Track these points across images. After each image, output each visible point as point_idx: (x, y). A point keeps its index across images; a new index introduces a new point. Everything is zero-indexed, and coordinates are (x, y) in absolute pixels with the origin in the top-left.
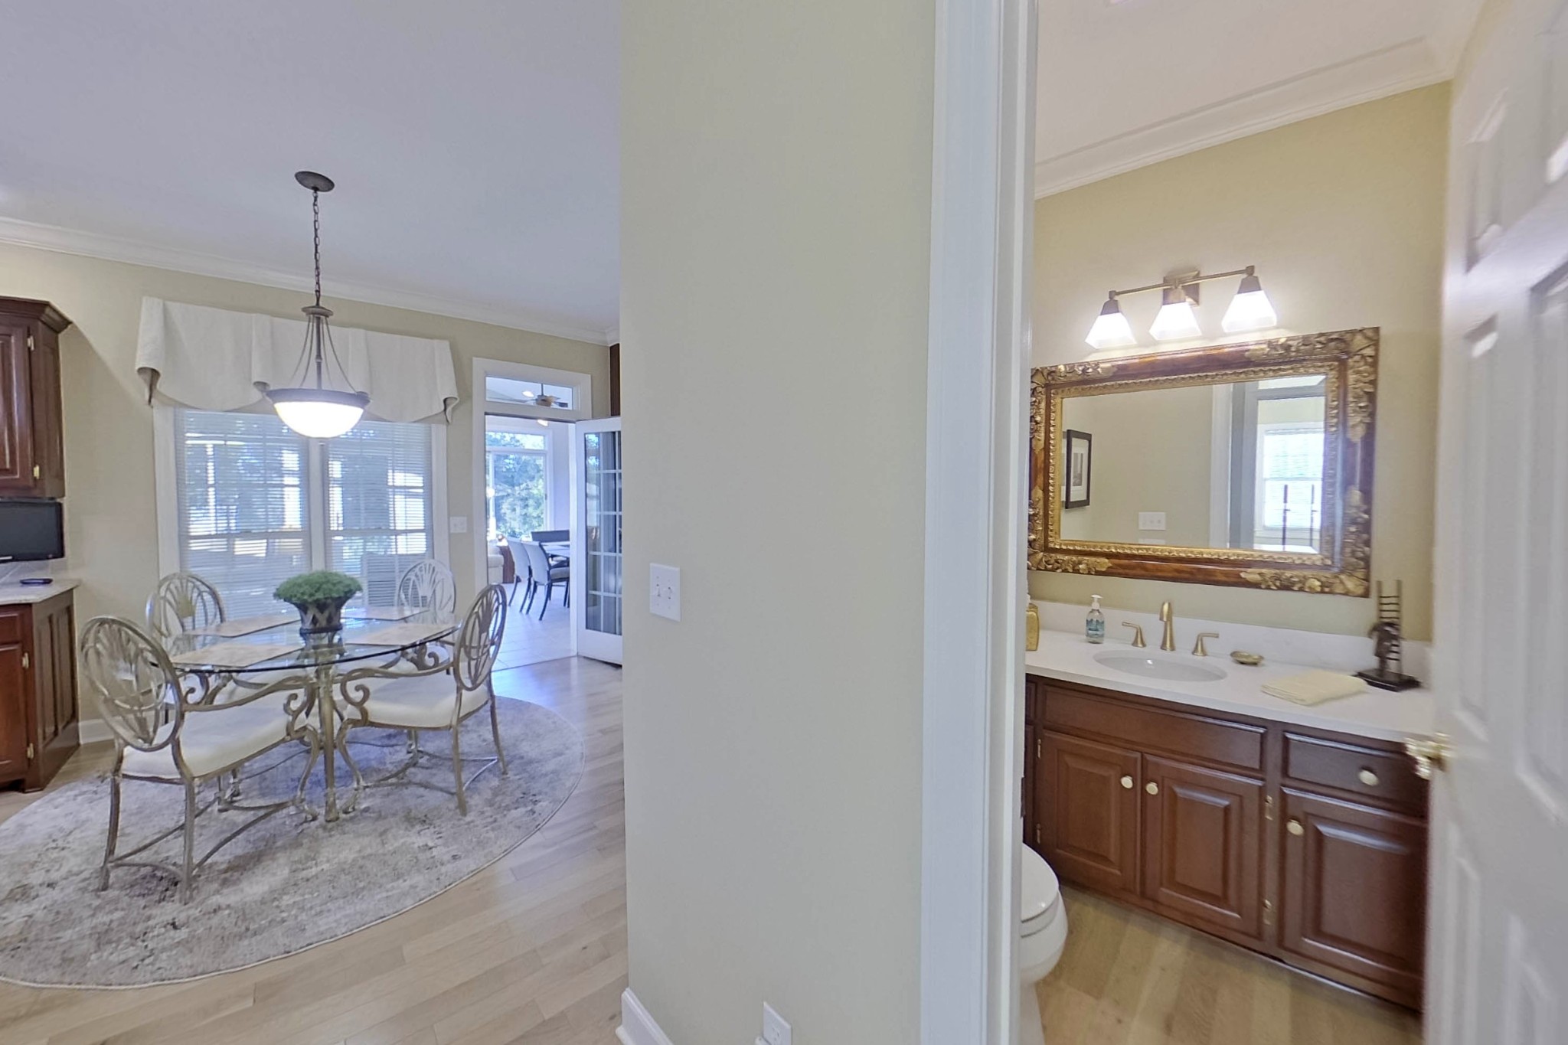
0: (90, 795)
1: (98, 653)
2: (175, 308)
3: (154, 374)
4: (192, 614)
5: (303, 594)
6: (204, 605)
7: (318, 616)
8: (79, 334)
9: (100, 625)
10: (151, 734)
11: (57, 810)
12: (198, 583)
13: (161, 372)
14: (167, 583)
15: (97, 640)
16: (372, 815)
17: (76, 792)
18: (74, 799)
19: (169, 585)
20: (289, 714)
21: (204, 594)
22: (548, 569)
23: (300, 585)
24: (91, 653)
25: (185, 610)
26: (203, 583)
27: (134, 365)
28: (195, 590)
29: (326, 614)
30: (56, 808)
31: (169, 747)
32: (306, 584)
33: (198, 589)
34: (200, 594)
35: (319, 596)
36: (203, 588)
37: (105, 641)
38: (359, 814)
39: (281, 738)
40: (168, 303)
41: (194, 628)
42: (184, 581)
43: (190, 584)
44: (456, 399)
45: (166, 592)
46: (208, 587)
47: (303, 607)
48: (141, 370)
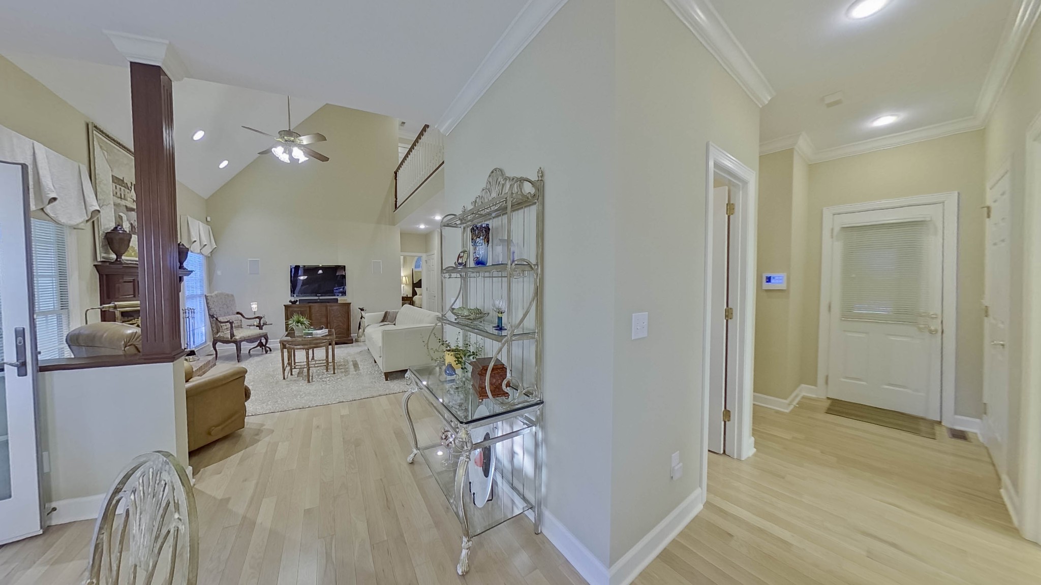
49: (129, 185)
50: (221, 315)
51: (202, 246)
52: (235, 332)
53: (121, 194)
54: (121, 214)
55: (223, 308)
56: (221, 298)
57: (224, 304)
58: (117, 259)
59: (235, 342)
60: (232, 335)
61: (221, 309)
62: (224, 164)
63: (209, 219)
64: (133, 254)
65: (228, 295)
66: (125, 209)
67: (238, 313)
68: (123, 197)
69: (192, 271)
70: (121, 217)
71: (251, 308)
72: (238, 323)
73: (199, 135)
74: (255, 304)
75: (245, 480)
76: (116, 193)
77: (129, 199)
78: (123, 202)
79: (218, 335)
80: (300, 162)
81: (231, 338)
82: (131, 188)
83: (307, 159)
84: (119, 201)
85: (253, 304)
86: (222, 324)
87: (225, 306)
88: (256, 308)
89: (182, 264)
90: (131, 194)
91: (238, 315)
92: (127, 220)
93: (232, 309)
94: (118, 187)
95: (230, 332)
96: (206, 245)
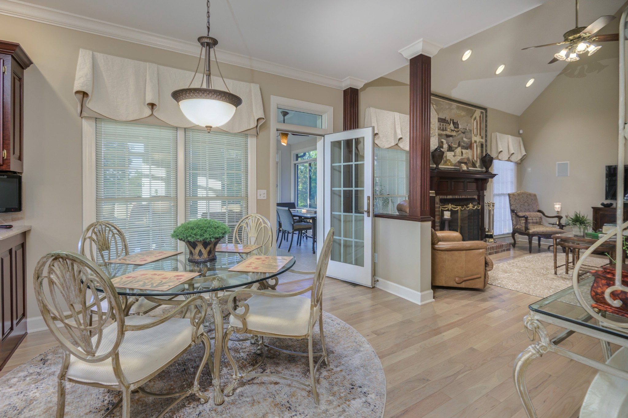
0: (35, 377)
1: (51, 282)
2: (100, 57)
3: (85, 94)
4: (108, 248)
5: (196, 235)
6: (115, 244)
7: (203, 250)
8: (36, 70)
9: (54, 260)
10: (94, 347)
11: (11, 389)
12: (113, 228)
13: (90, 94)
14: (92, 228)
15: (51, 271)
16: (248, 399)
17: (25, 373)
18: (24, 380)
19: (94, 229)
20: (194, 326)
21: (116, 235)
22: (293, 223)
23: (192, 229)
24: (45, 282)
25: (104, 246)
26: (116, 228)
27: (73, 89)
28: (111, 233)
29: (208, 249)
30: (11, 387)
31: (110, 360)
32: (197, 228)
33: (112, 232)
34: (114, 234)
35: (207, 236)
36: (115, 231)
37: (58, 272)
38: (237, 398)
39: (188, 345)
40: (95, 53)
41: (109, 259)
42: (103, 226)
43: (107, 228)
44: (264, 119)
45: (92, 234)
46: (118, 231)
47: (193, 245)
48: (77, 92)
49: (449, 121)
50: (521, 211)
51: (510, 154)
52: (530, 226)
53: (443, 128)
54: (443, 140)
55: (524, 205)
56: (523, 197)
57: (525, 202)
58: (436, 167)
59: (528, 234)
60: (527, 228)
61: (522, 206)
62: (530, 82)
63: (521, 132)
64: (449, 164)
65: (530, 195)
66: (445, 137)
67: (540, 211)
68: (444, 129)
69: (496, 175)
70: (442, 142)
71: (554, 207)
72: (536, 219)
73: (500, 69)
74: (559, 204)
75: (457, 314)
76: (440, 128)
77: (448, 130)
78: (444, 133)
79: (516, 227)
80: (589, 55)
81: (525, 231)
82: (450, 122)
83: (600, 47)
84: (442, 132)
85: (556, 204)
86: (521, 219)
87: (526, 204)
88: (559, 207)
89: (488, 169)
90: (450, 126)
91: (538, 213)
92: (447, 143)
93: (533, 207)
94: (442, 124)
95: (525, 226)
96: (513, 153)
